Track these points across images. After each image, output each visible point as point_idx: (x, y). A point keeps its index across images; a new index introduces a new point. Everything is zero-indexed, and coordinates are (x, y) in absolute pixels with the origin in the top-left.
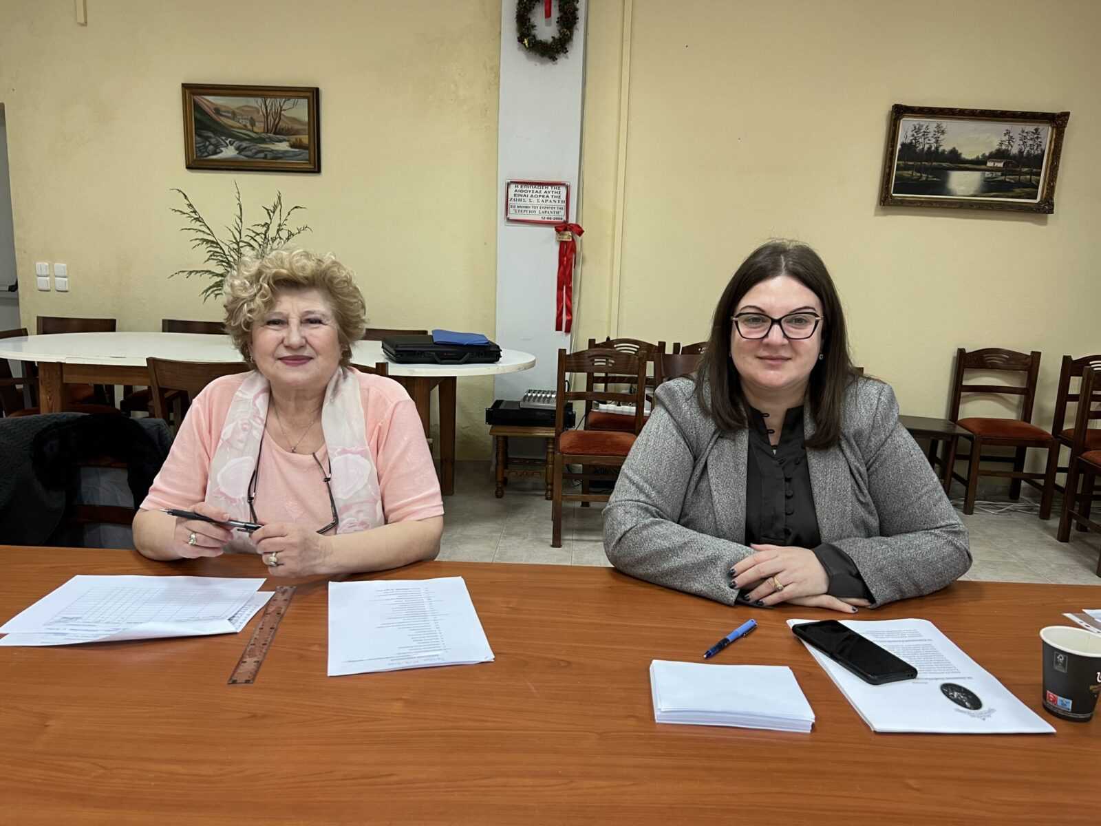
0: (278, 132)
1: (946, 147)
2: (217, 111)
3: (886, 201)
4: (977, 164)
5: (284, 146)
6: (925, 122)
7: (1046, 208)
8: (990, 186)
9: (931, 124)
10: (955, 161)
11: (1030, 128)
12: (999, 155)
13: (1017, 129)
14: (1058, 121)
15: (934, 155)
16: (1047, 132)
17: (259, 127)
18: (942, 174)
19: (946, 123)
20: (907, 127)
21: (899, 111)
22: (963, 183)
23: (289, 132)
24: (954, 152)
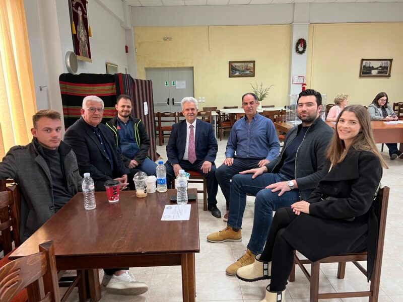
0: (247, 69)
1: (371, 66)
2: (236, 66)
3: (360, 76)
4: (377, 69)
5: (248, 72)
6: (367, 61)
7: (389, 76)
8: (379, 73)
9: (368, 62)
10: (373, 68)
11: (386, 62)
12: (381, 67)
13: (383, 62)
14: (391, 60)
15: (369, 67)
16: (389, 62)
17: (244, 69)
18: (370, 71)
19: (371, 62)
20: (364, 62)
21: (363, 60)
22: (374, 72)
23: (249, 69)
24: (373, 67)
